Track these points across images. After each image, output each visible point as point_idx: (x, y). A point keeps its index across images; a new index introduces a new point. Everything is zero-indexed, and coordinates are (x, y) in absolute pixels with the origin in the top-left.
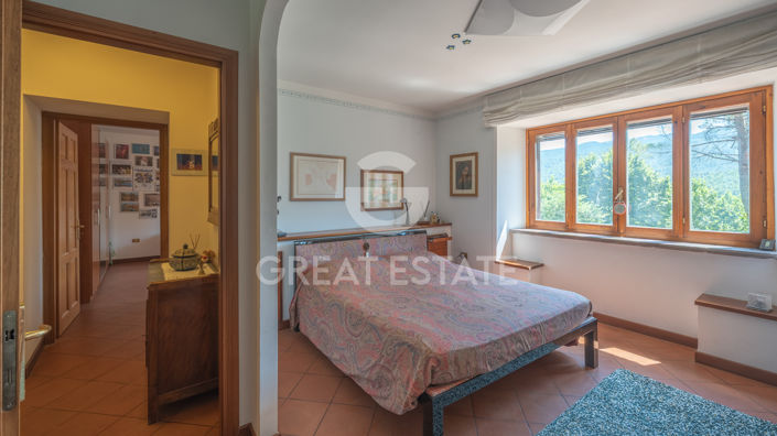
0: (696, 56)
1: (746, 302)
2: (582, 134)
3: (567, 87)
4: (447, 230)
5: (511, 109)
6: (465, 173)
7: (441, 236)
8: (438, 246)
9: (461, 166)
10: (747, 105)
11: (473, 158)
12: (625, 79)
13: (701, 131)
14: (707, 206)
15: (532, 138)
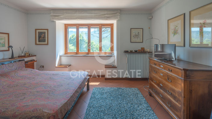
0: (105, 14)
1: (111, 65)
2: (81, 28)
3: (79, 14)
4: (34, 58)
5: (62, 16)
6: (42, 36)
7: (31, 61)
8: (30, 65)
9: (40, 33)
10: (110, 27)
11: (46, 31)
12: (92, 16)
13: (93, 31)
14: (94, 47)
15: (67, 27)
